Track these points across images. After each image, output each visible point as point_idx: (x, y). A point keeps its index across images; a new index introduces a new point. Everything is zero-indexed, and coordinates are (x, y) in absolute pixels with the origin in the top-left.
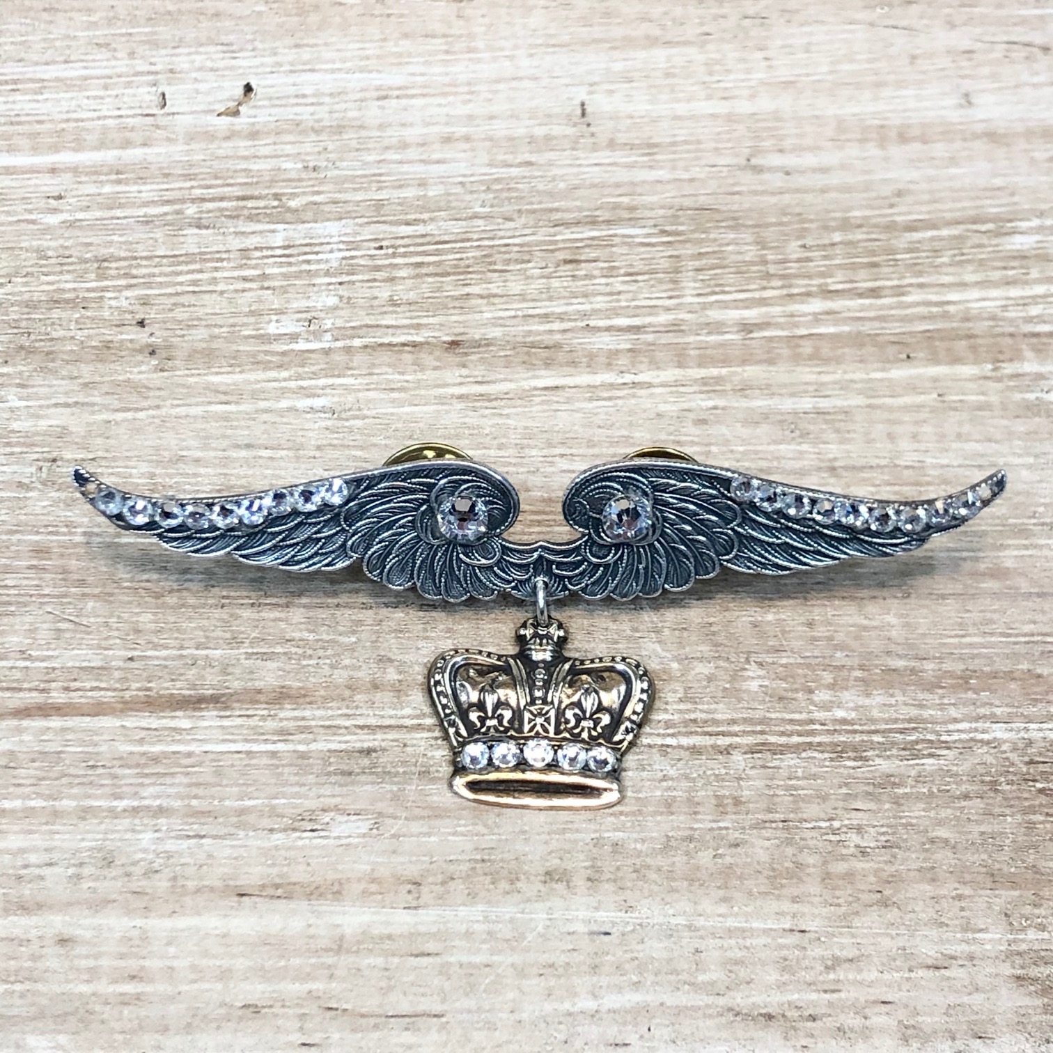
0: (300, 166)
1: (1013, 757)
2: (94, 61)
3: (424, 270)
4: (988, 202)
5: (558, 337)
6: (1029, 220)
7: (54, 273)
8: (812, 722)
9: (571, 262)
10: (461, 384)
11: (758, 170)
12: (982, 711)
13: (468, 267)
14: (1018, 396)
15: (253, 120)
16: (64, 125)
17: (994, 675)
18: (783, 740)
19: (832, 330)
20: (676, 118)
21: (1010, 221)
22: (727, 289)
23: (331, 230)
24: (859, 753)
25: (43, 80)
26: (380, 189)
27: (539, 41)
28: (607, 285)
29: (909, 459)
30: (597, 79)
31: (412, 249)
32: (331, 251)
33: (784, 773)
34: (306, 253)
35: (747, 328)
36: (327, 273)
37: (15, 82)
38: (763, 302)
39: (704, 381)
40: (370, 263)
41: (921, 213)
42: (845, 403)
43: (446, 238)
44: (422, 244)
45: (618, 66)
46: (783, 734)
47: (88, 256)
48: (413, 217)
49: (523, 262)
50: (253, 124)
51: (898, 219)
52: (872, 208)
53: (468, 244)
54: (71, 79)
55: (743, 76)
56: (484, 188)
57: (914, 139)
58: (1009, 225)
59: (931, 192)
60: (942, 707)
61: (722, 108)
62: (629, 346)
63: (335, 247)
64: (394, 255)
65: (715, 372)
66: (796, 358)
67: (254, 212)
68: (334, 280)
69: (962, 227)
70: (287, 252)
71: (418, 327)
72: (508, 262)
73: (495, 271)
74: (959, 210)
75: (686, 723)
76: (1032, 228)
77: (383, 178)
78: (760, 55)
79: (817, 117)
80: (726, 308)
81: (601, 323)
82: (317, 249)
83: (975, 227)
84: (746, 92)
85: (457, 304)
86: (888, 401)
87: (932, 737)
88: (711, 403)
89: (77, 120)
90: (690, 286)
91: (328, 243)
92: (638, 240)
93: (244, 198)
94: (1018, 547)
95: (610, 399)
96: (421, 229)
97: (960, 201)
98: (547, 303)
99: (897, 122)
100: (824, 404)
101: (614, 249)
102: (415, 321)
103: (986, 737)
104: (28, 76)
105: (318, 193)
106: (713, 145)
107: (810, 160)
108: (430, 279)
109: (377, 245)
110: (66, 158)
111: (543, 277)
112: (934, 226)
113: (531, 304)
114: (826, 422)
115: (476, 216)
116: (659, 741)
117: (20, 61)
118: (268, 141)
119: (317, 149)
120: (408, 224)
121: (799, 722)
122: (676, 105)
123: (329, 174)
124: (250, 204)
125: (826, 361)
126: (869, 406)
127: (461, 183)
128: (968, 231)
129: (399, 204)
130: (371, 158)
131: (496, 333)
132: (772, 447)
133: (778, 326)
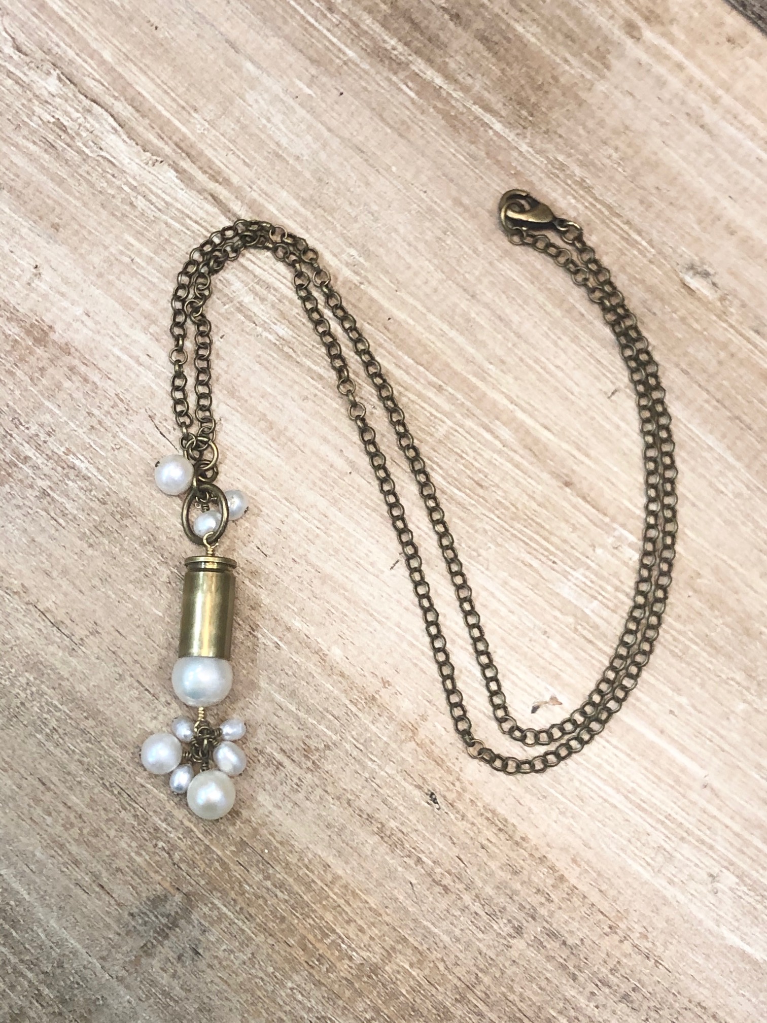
0: (550, 641)
1: (528, 135)
2: (592, 790)
3: (546, 534)
4: (274, 362)
5: (521, 452)
6: (266, 338)
7: (705, 667)
8: (586, 207)
9: (481, 486)
10: (582, 463)
11: (352, 463)
12: (521, 160)
13: (525, 520)
14: (367, 264)
15: (549, 687)
16: (637, 758)
17: (502, 168)
18: (603, 209)
19: (406, 357)
20: (358, 523)
21: (275, 344)
22: (428, 415)
23: (567, 591)
24: (581, 183)
25: (626, 797)
26: (526, 597)
27: (375, 624)
28: (476, 460)
29: (440, 275)
30: (371, 578)
31: (541, 550)
32: (577, 578)
33: (615, 198)
34: (589, 587)
35: (440, 389)
36: (588, 568)
37: (639, 807)
38: (419, 395)
39: (483, 380)
40: (566, 558)
41: (308, 382)
42: (437, 320)
43: (521, 543)
44: (535, 550)
45: (355, 577)
46: (602, 212)
47: (684, 665)
48: (525, 568)
49: (500, 502)
50: (551, 684)
51: (320, 386)
52: (325, 403)
53: (515, 532)
54: (611, 786)
55: (305, 522)
56: (480, 558)
57: (266, 421)
58: (278, 343)
59: (291, 387)
60: (534, 174)
61: (332, 512)
62: (497, 422)
63: (573, 579)
64: (552, 553)
65: (474, 380)
66: (436, 357)
67: (591, 629)
68: (589, 562)
69: (298, 360)
70: (596, 595)
71: (574, 506)
72: (507, 508)
73: (517, 508)
74: (289, 368)
75: (633, 246)
76: (270, 333)
77: (520, 602)
78: (284, 528)
79: (296, 469)
80: (438, 405)
81: (497, 443)
82: (582, 585)
83: (294, 355)
84: (313, 511)
85: (547, 504)
86: (420, 307)
87: (550, 166)
88: (491, 367)
89: (629, 755)
90: (442, 431)
91: (575, 584)
92: (441, 472)
93: (590, 642)
94: (439, 206)
95: (529, 404)
96: (528, 559)
97: (284, 373)
98: (510, 472)
99: (264, 436)
100: (445, 327)
101: (455, 476)
102: (573, 510)
103: (530, 150)
104: (630, 806)
105: (555, 617)
106: (357, 494)
107: (325, 450)
108: (547, 527)
109: (554, 565)
110: (651, 735)
111: (498, 487)
112: (310, 370)
113: (517, 478)
114: (453, 319)
115: (498, 545)
116: (649, 247)
117: (627, 820)
118: (552, 668)
119: (534, 644)
120: (531, 566)
121: (591, 210)
122: (351, 531)
123: (541, 625)
124: (590, 637)
125: (425, 346)
126: (429, 311)
127: (487, 569)
128: (298, 355)
129: (525, 580)
130: (514, 618)
131: (545, 476)
132: (486, 326)
133: (426, 378)
